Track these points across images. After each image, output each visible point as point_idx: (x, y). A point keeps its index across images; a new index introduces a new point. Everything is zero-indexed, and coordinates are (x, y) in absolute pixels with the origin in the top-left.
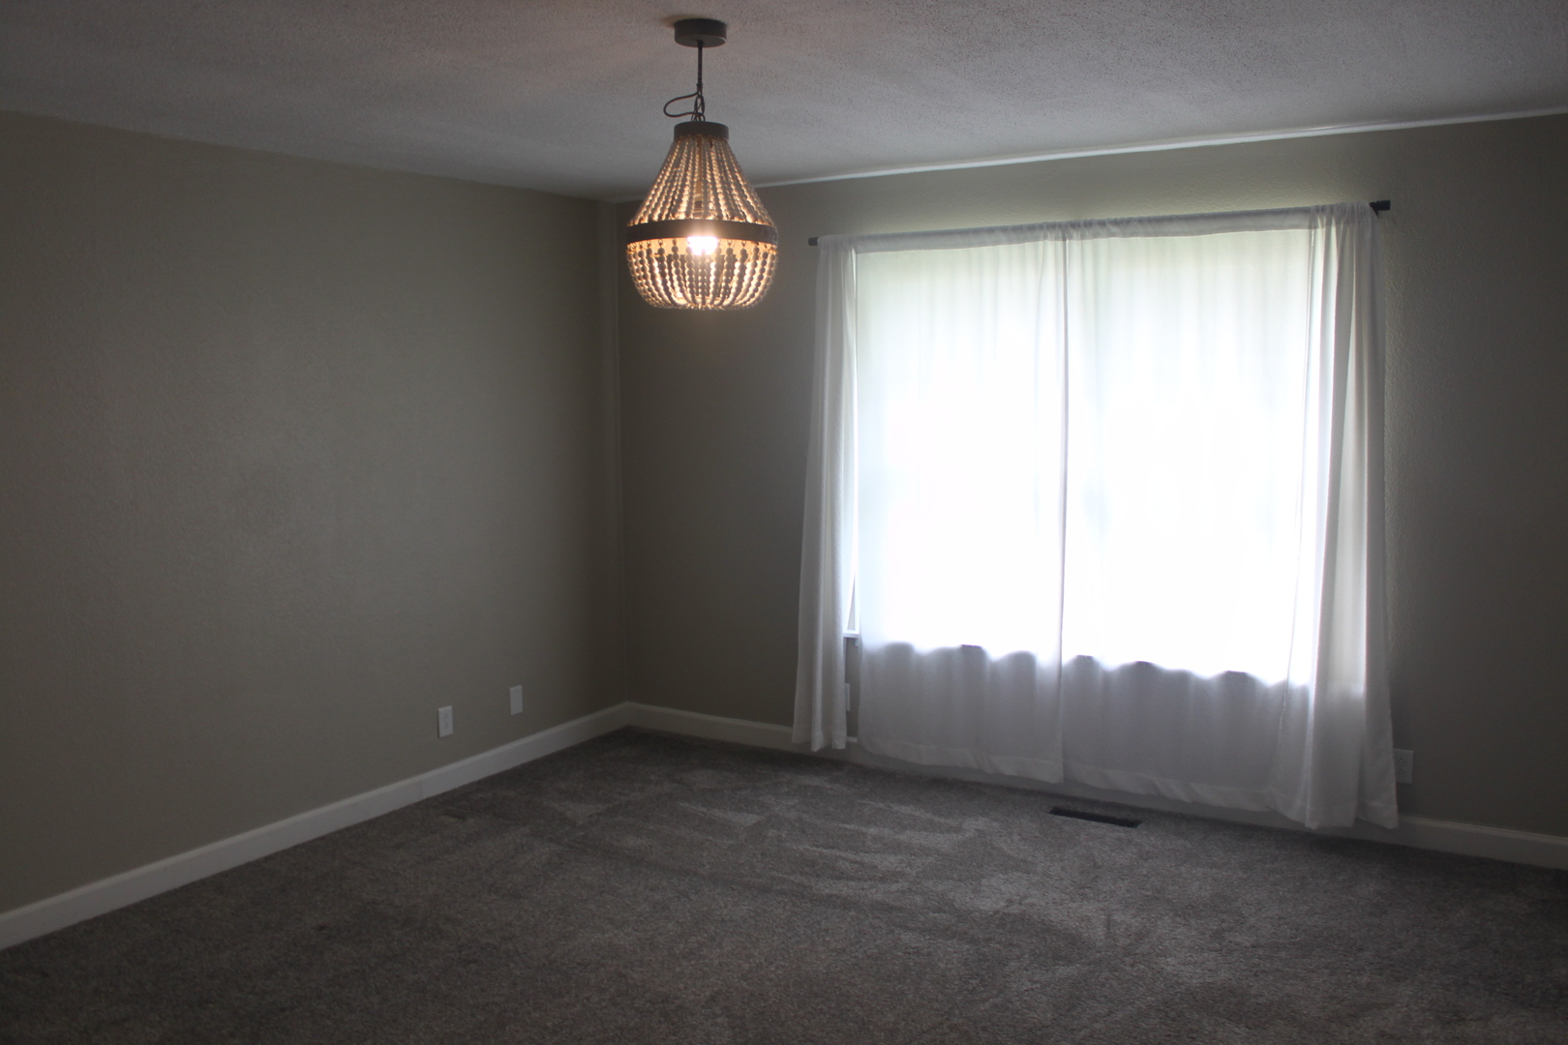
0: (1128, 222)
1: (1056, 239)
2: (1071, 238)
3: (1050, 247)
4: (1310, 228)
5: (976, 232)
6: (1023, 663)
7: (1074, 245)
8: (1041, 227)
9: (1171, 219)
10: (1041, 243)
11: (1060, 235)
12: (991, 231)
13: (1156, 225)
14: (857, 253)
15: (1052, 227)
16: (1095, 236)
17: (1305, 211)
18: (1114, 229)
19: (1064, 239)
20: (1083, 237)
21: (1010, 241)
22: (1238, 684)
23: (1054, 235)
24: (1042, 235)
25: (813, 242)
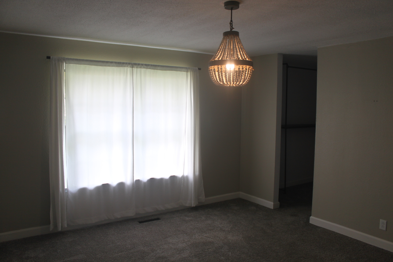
0: (148, 65)
1: (130, 67)
2: (134, 67)
3: (129, 69)
4: (187, 72)
5: (107, 62)
6: (121, 185)
7: (135, 69)
8: (126, 63)
9: (159, 66)
10: (126, 68)
11: (131, 66)
12: (112, 62)
13: (154, 67)
14: (66, 63)
15: (129, 64)
16: (141, 68)
17: (186, 68)
18: (145, 67)
19: (132, 68)
20: (137, 68)
21: (117, 66)
22: (173, 178)
23: (129, 66)
24: (126, 66)
25: (49, 58)
